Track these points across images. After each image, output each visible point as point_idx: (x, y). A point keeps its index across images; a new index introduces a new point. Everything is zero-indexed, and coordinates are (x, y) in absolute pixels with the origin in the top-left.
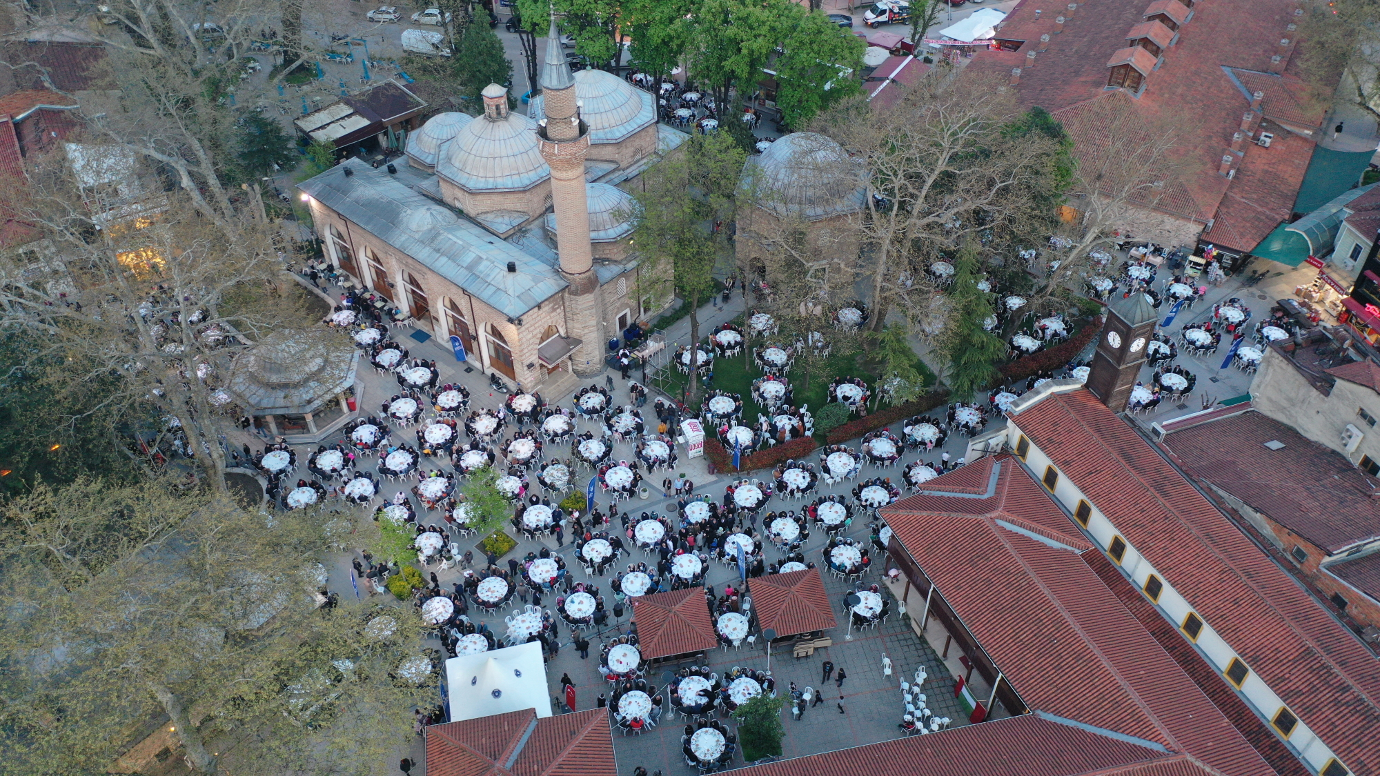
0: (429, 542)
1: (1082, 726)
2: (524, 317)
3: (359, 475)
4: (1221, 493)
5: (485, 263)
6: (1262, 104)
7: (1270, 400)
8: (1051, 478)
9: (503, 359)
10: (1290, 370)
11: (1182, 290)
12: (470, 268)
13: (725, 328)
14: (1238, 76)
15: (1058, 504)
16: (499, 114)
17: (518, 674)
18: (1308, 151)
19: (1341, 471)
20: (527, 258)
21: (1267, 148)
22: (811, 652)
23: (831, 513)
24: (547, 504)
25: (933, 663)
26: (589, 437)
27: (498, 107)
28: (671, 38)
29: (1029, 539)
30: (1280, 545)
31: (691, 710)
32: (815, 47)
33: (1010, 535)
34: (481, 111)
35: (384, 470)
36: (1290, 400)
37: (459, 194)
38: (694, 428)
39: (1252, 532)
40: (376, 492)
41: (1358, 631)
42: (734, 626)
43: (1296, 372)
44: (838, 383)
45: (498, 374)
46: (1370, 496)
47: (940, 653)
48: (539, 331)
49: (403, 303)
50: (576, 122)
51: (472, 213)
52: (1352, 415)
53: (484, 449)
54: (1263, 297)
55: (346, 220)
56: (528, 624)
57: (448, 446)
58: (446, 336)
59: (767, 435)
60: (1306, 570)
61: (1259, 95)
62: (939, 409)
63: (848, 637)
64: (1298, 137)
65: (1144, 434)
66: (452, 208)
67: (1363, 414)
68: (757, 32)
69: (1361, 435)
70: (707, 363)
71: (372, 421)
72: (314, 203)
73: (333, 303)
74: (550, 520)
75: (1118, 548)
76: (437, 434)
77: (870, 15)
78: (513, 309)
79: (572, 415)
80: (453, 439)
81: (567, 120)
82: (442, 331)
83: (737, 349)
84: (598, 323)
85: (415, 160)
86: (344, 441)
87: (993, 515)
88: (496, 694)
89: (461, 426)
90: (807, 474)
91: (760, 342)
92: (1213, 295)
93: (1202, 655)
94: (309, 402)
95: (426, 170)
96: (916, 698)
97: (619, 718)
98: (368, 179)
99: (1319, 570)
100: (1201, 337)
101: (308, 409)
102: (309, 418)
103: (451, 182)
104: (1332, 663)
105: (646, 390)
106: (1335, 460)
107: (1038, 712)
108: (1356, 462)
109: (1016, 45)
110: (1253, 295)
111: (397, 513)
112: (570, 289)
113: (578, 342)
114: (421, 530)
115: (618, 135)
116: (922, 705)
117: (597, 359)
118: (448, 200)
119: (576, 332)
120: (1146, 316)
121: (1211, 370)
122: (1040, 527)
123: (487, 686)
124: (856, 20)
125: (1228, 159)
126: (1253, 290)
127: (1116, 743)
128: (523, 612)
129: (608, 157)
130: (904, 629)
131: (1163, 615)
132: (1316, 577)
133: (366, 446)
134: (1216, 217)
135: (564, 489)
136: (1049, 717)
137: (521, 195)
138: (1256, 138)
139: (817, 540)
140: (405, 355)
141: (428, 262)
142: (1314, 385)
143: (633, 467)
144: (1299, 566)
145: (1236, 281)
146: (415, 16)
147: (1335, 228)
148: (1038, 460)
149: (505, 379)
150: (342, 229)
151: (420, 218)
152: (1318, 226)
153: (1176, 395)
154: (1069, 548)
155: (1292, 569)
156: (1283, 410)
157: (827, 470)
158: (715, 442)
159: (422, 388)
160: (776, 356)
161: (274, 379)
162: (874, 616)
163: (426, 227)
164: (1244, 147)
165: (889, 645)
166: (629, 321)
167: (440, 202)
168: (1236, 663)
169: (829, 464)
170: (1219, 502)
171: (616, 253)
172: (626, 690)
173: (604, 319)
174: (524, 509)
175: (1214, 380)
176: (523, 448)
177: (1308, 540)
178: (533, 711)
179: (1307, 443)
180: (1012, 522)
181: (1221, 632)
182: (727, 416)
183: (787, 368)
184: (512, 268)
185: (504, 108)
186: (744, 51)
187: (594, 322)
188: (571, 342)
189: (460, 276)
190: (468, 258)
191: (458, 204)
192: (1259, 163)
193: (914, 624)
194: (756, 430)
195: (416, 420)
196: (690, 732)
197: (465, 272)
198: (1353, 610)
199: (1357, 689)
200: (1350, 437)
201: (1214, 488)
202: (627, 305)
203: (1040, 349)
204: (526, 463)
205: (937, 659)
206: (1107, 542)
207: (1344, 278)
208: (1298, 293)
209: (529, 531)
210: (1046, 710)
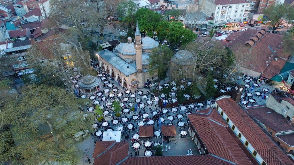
0: (106, 113)
1: (220, 158)
2: (129, 76)
3: (97, 101)
4: (257, 120)
5: (124, 66)
6: (276, 53)
7: (269, 104)
8: (222, 113)
9: (125, 84)
10: (273, 98)
11: (255, 85)
12: (121, 67)
13: (166, 83)
14: (271, 48)
15: (223, 118)
16: (130, 42)
17: (115, 135)
18: (285, 62)
19: (282, 118)
20: (131, 66)
21: (276, 61)
22: (171, 140)
23: (180, 116)
24: (128, 109)
25: (195, 146)
26: (138, 99)
27: (130, 41)
28: (163, 33)
29: (215, 123)
30: (268, 131)
31: (146, 147)
32: (188, 35)
33: (211, 121)
34: (127, 42)
35: (102, 100)
36: (273, 104)
37: (122, 55)
38: (157, 99)
39: (262, 128)
40: (99, 104)
41: (282, 149)
42: (158, 134)
43: (274, 99)
44: (185, 94)
45: (124, 87)
46: (287, 123)
47: (196, 144)
48: (132, 79)
49: (111, 74)
50: (140, 42)
51: (124, 59)
52: (285, 107)
53: (119, 99)
54: (273, 88)
55: (103, 59)
56: (120, 129)
57: (113, 97)
58: (117, 80)
59: (170, 102)
60: (272, 136)
61: (275, 51)
62: (204, 101)
63: (179, 139)
64: (283, 60)
65: (242, 108)
66: (121, 58)
67: (287, 107)
68: (178, 32)
69: (286, 111)
70: (162, 89)
71: (101, 92)
72: (98, 56)
73: (99, 73)
74: (128, 112)
75: (234, 127)
76: (112, 95)
77: (203, 35)
78: (127, 74)
79: (136, 95)
80: (114, 96)
81: (139, 41)
82: (116, 79)
83: (168, 87)
84: (143, 79)
85: (116, 50)
86: (96, 95)
87: (208, 117)
88: (111, 138)
89: (116, 95)
90: (177, 109)
91: (173, 86)
92: (262, 87)
93: (248, 150)
94: (91, 87)
95: (117, 52)
96: (190, 151)
97: (133, 147)
98: (108, 52)
99: (275, 136)
100: (258, 93)
101: (90, 88)
102: (91, 90)
103: (120, 53)
104: (274, 153)
105: (150, 92)
106: (282, 116)
107: (212, 154)
108: (286, 117)
109: (229, 41)
110: (271, 87)
111: (102, 107)
112: (137, 72)
113: (139, 82)
114: (105, 111)
115: (151, 48)
116: (191, 153)
117: (142, 86)
118: (120, 56)
119: (139, 80)
120: (243, 84)
121: (260, 100)
122: (218, 121)
123: (109, 137)
124: (200, 36)
125: (267, 62)
126: (271, 86)
127: (226, 162)
128: (120, 126)
129: (149, 52)
130: (190, 139)
131: (241, 141)
132: (274, 137)
133: (99, 96)
134: (264, 72)
135: (132, 107)
136: (214, 156)
137: (132, 56)
138: (274, 59)
139: (176, 121)
140: (109, 82)
141: (114, 66)
142: (278, 101)
143: (145, 104)
144: (271, 135)
145: (267, 85)
146: (123, 30)
147: (288, 76)
148: (220, 110)
149: (125, 88)
150: (102, 60)
151: (114, 59)
152: (285, 75)
153: (252, 103)
154: (223, 126)
155: (270, 136)
156: (272, 106)
157: (180, 109)
158: (160, 102)
159: (111, 88)
160: (175, 89)
161: (85, 83)
162: (185, 135)
163: (115, 60)
164: (271, 60)
165: (187, 141)
166: (149, 80)
167: (119, 57)
168: (255, 151)
169: (181, 108)
170: (256, 122)
171: (147, 67)
172: (135, 142)
173: (144, 79)
174: (124, 109)
175: (260, 102)
176: (126, 99)
177: (273, 130)
178: (116, 141)
179: (276, 113)
180: (212, 119)
181: (252, 145)
182: (164, 98)
183: (176, 91)
184: (128, 67)
185: (131, 41)
186: (175, 36)
187: (142, 79)
188: (137, 82)
189: (119, 68)
190: (121, 65)
191: (121, 57)
192: (274, 64)
193: (192, 138)
194: (168, 101)
195: (109, 93)
196: (145, 151)
197: (120, 68)
198: (282, 145)
199: (279, 159)
200: (284, 111)
201: (255, 119)
202: (149, 77)
203: (225, 92)
204: (126, 102)
205: (196, 145)
206: (232, 126)
207: (289, 85)
208: (280, 88)
209: (124, 113)
210: (213, 154)
